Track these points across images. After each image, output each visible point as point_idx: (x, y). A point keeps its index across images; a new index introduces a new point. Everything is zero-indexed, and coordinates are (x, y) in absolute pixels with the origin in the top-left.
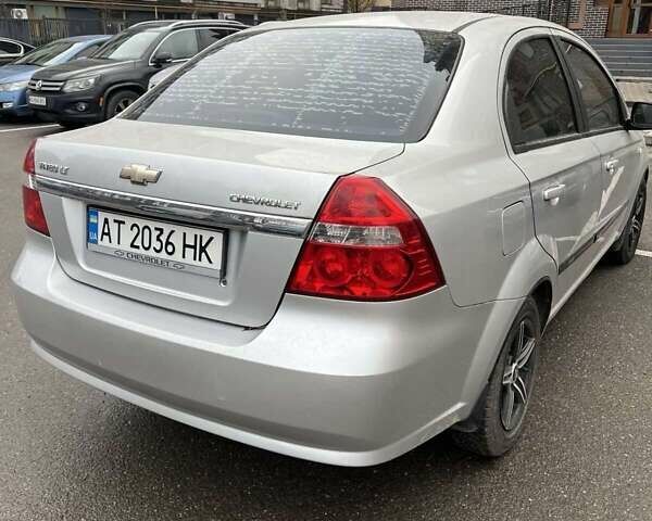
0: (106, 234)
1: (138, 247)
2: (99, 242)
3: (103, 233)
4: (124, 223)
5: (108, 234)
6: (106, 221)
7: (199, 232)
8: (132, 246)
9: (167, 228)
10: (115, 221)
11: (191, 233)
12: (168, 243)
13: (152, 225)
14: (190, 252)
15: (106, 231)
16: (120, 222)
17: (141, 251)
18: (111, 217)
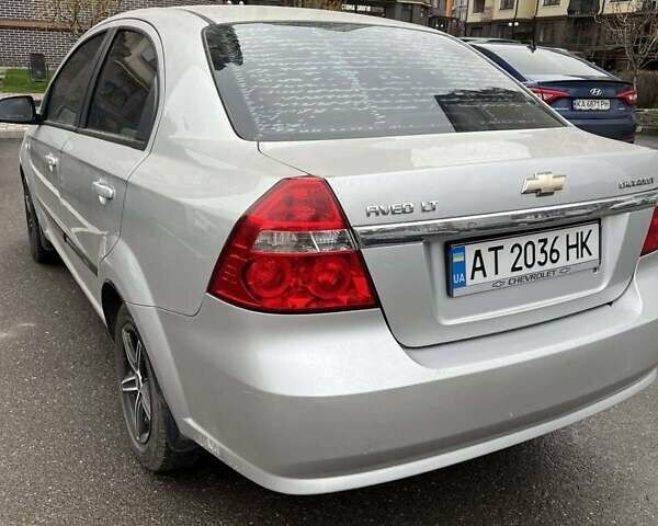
0: (478, 269)
1: (520, 269)
2: (469, 282)
3: (475, 269)
4: (502, 247)
5: (482, 268)
6: (478, 253)
7: (579, 229)
8: (514, 269)
9: (550, 236)
10: (490, 249)
11: (572, 232)
12: (552, 251)
13: (535, 238)
14: (573, 252)
15: (478, 265)
16: (495, 249)
17: (525, 271)
18: (484, 247)
